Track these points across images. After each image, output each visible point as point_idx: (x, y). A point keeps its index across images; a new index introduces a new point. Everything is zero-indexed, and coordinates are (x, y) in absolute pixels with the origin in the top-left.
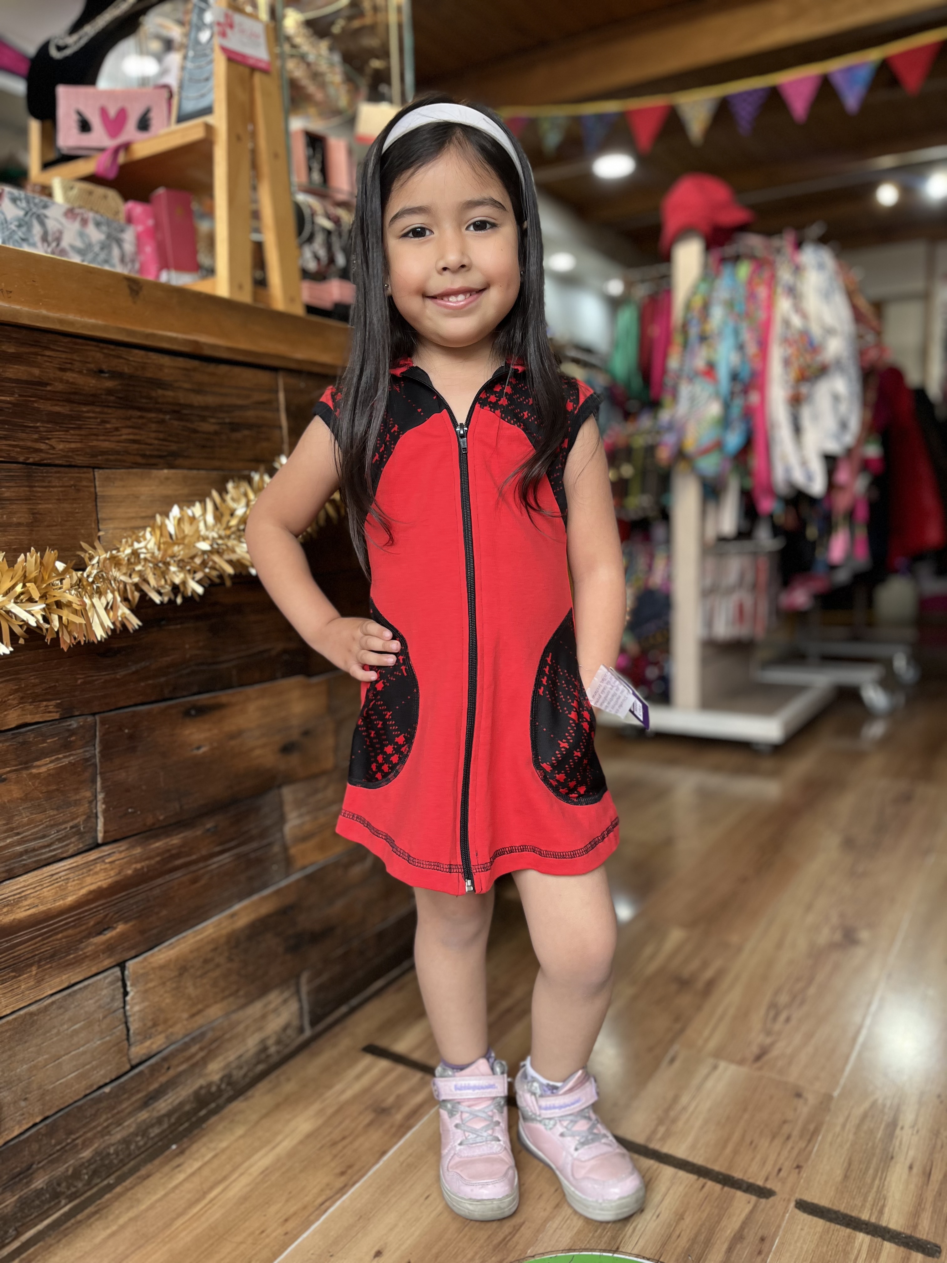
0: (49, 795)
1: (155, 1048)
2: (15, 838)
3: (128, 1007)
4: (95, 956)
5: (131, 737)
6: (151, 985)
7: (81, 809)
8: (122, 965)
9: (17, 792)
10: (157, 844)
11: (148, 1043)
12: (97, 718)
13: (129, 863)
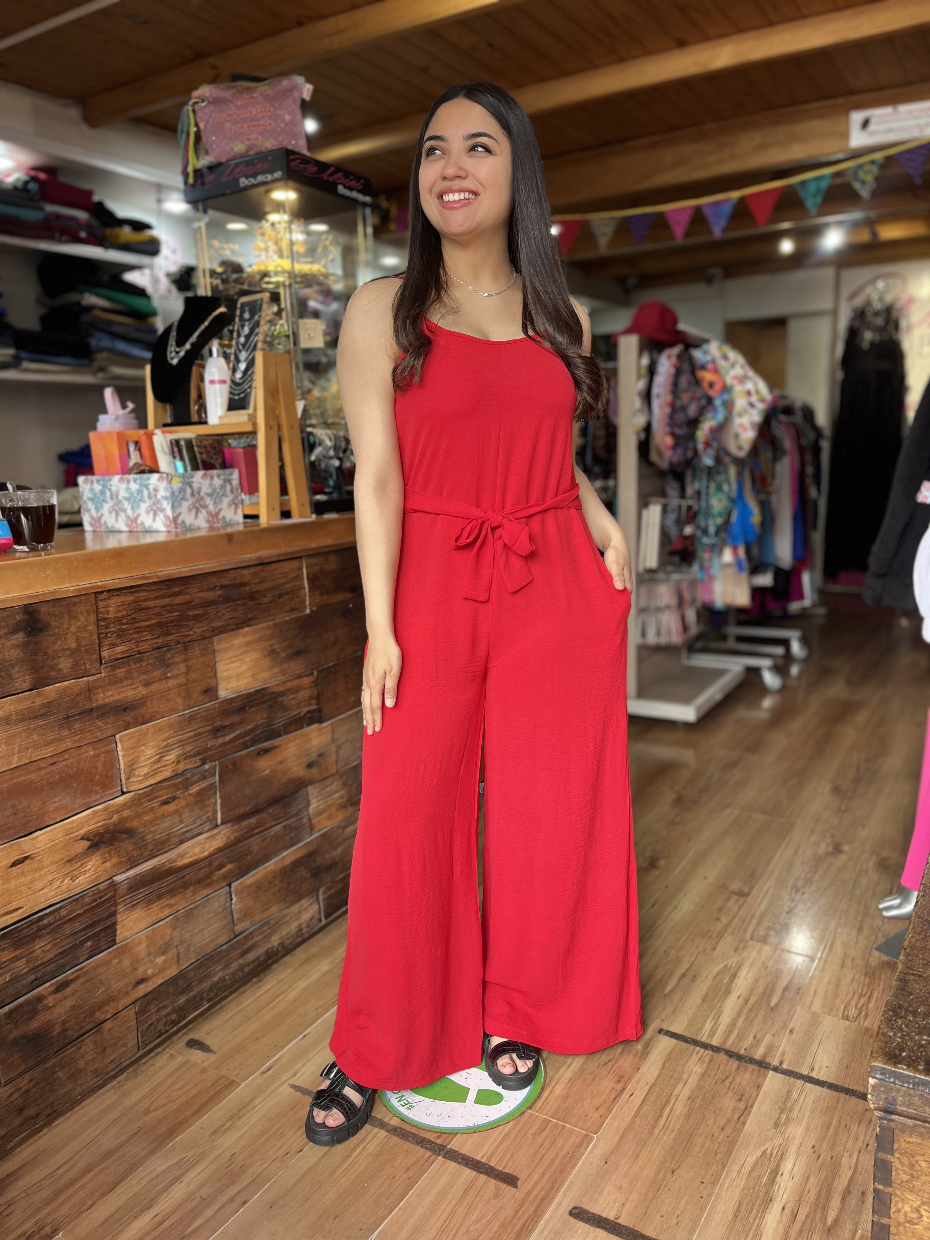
0: (197, 803)
1: (246, 927)
2: (183, 825)
3: (233, 907)
4: (218, 881)
5: (233, 770)
6: (244, 895)
7: (210, 809)
8: (229, 885)
9: (183, 803)
10: (245, 823)
11: (243, 924)
12: (217, 762)
13: (232, 834)
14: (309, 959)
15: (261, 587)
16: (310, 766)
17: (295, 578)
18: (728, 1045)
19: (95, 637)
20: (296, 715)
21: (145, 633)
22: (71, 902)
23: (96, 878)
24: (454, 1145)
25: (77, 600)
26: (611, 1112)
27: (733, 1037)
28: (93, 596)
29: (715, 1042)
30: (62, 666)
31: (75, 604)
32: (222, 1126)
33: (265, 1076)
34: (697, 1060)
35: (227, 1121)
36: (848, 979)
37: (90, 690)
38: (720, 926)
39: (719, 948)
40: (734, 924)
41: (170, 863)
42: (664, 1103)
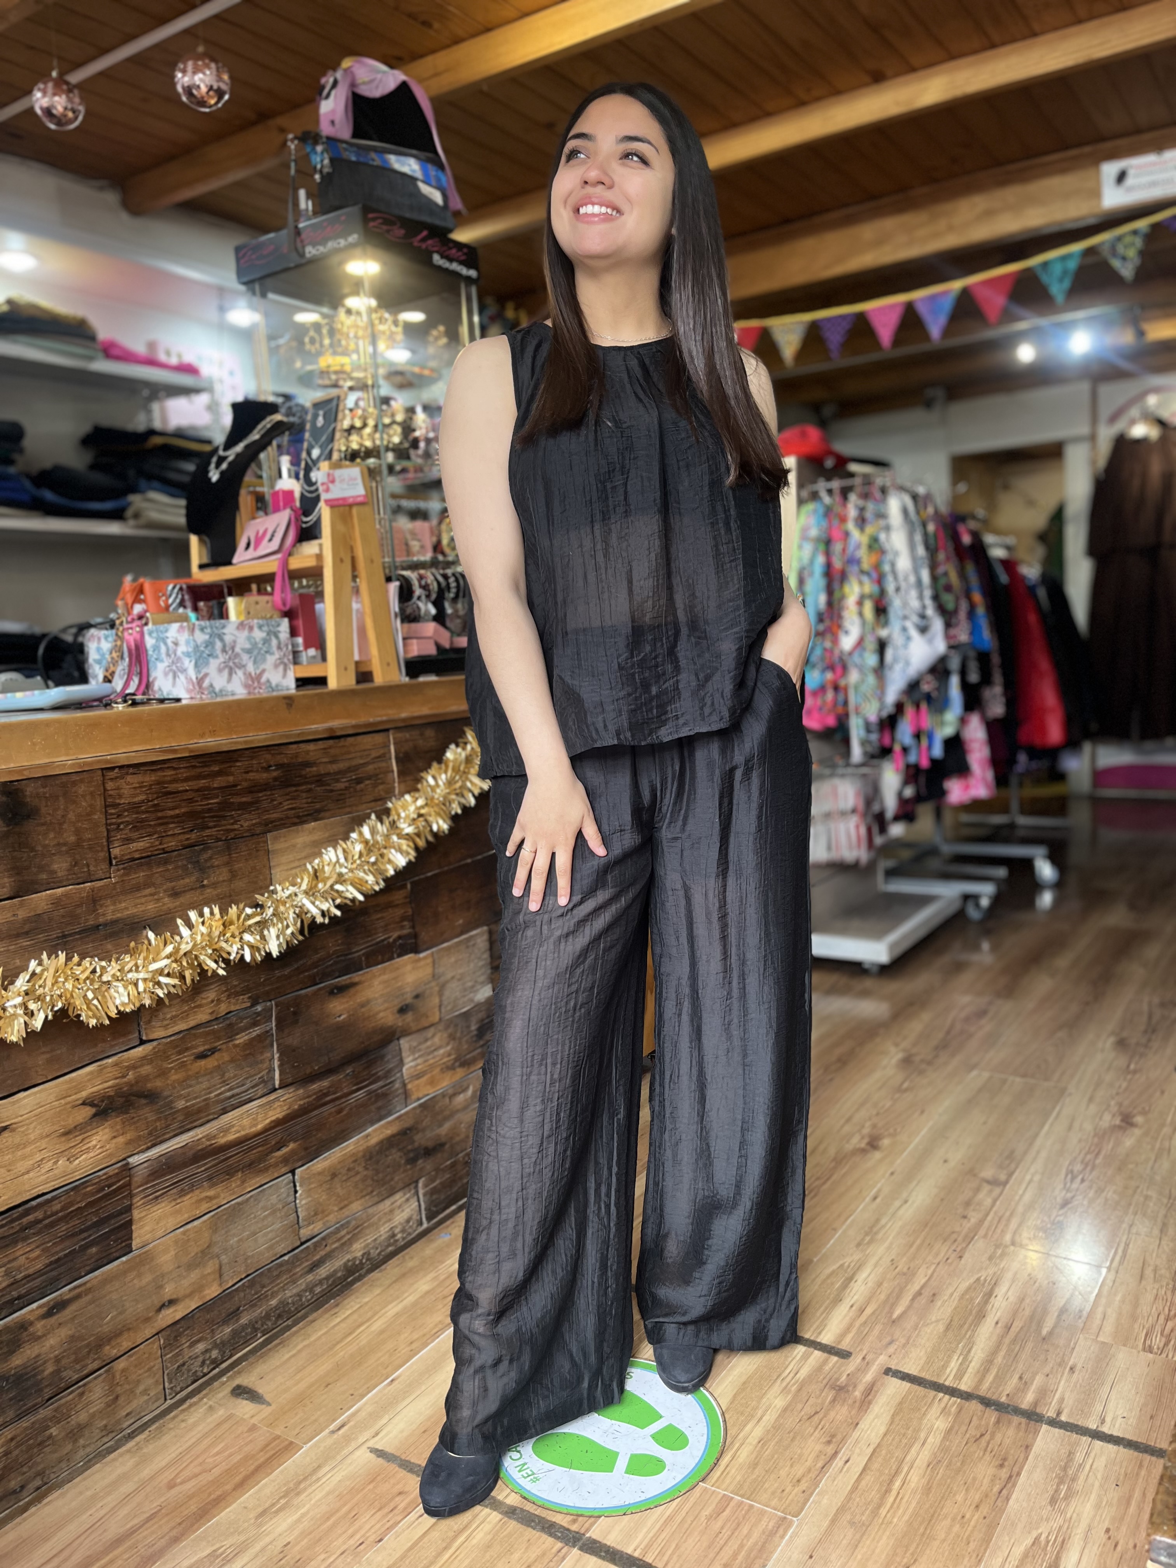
1: (316, 1231)
2: (227, 1087)
3: (297, 1201)
4: (276, 1165)
5: (295, 1013)
6: (313, 1186)
7: (266, 1065)
8: (293, 1172)
9: (226, 1057)
10: (315, 1086)
11: (311, 1227)
12: (273, 1002)
13: (296, 1101)
14: (403, 1275)
15: (334, 768)
16: (403, 1010)
17: (379, 757)
18: (984, 1390)
19: (103, 829)
20: (383, 941)
21: (172, 826)
22: (67, 1192)
23: (104, 1158)
24: (595, 1533)
25: (75, 778)
26: (818, 1486)
27: (990, 1378)
28: (100, 772)
29: (964, 1386)
30: (55, 866)
31: (74, 783)
32: (273, 1505)
33: (335, 1436)
34: (939, 1410)
35: (281, 1498)
36: (1150, 1297)
37: (94, 900)
38: (967, 1225)
39: (967, 1255)
40: (986, 1224)
41: (208, 1140)
42: (893, 1472)
